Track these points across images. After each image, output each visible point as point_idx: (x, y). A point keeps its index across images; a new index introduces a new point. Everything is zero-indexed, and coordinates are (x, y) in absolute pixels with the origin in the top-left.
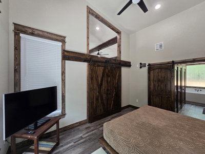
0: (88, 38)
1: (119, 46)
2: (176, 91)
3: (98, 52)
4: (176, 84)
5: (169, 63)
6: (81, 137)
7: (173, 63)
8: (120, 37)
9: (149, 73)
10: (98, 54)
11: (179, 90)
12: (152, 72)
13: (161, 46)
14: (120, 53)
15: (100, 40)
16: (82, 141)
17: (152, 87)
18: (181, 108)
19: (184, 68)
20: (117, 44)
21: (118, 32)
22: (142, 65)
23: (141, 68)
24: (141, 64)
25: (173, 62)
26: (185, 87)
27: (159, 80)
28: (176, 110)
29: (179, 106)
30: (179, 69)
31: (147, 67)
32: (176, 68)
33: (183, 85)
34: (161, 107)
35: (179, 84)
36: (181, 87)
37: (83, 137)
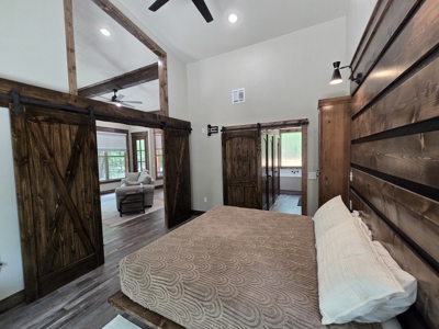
0: (70, 50)
1: (163, 85)
2: (264, 174)
3: (112, 94)
4: (264, 164)
5: (253, 127)
6: (63, 309)
7: (259, 126)
8: (165, 64)
9: (224, 145)
10: (114, 99)
11: (270, 173)
12: (228, 143)
13: (241, 95)
14: (166, 100)
15: (115, 64)
16: (64, 318)
17: (229, 170)
18: (274, 202)
19: (277, 137)
20: (157, 81)
21: (161, 54)
22: (211, 130)
23: (209, 134)
24: (209, 126)
25: (259, 124)
26: (280, 167)
27: (239, 158)
28: (265, 206)
29: (271, 199)
30: (270, 139)
31: (220, 133)
32: (263, 137)
33: (276, 164)
34: (244, 206)
35: (270, 165)
36: (273, 168)
37: (67, 308)
